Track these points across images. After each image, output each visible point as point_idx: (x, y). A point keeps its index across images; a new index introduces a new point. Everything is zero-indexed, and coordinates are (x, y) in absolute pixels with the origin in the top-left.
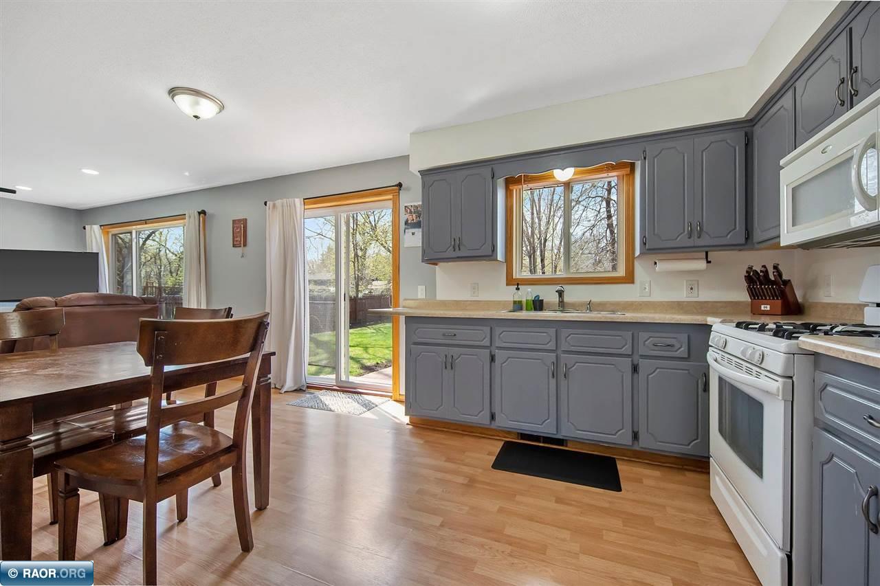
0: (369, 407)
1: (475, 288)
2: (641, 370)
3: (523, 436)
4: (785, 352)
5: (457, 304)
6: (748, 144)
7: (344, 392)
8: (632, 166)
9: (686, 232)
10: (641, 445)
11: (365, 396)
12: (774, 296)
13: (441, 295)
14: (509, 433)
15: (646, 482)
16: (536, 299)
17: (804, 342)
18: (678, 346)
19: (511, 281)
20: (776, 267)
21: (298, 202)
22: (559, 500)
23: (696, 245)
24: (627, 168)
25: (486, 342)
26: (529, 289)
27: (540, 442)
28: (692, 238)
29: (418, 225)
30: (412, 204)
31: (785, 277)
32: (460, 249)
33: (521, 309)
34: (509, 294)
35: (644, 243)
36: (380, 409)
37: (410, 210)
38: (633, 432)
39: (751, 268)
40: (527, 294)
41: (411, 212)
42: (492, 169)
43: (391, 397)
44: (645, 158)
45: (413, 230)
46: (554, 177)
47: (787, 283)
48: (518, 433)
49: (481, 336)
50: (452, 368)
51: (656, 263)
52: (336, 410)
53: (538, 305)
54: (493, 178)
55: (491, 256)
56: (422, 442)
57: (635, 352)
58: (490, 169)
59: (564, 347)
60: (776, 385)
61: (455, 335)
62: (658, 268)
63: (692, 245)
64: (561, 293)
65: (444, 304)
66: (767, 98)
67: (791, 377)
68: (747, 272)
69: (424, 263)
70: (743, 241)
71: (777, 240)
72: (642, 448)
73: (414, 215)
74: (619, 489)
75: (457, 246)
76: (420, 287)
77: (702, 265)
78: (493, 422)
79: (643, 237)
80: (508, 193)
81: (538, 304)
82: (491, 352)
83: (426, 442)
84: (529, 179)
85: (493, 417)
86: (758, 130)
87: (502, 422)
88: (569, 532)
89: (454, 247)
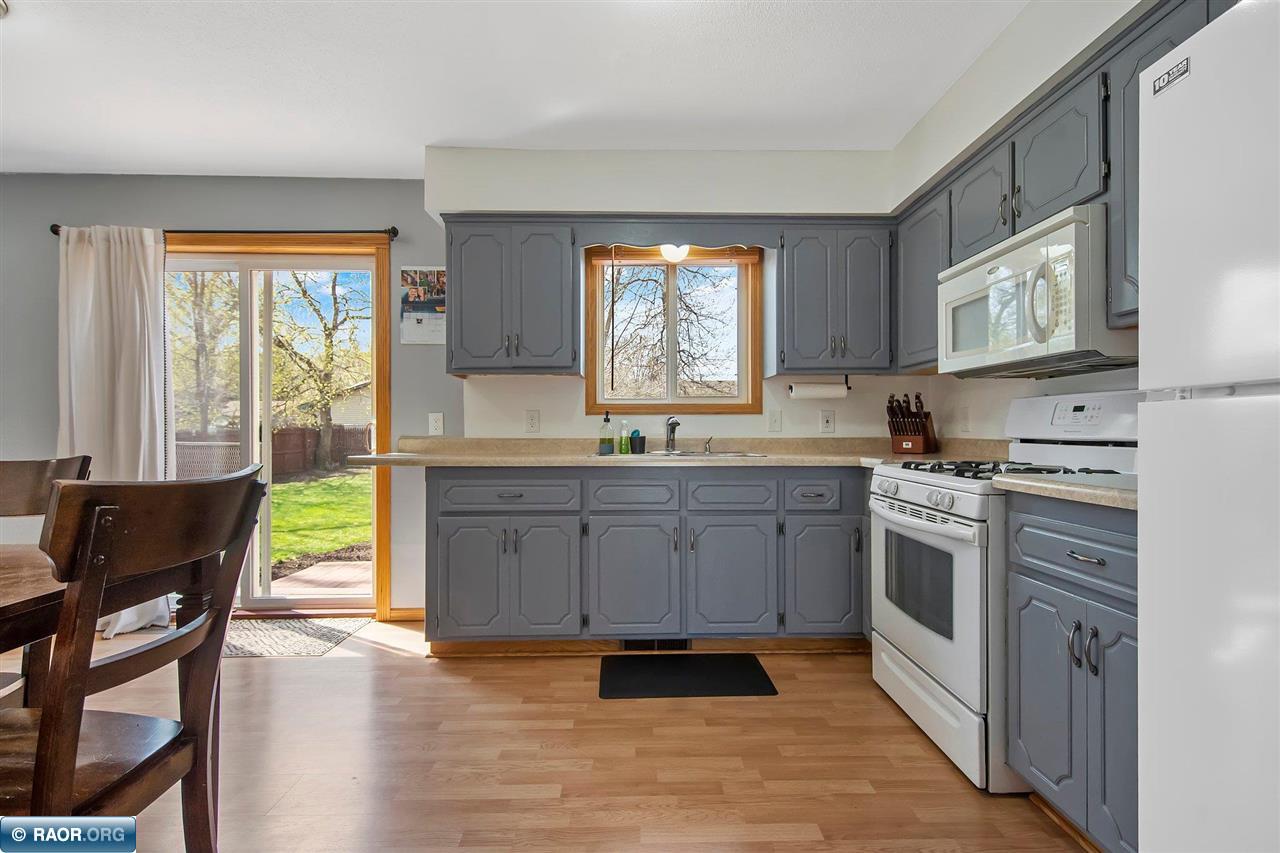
0: (335, 638)
1: (534, 417)
2: (787, 530)
3: (629, 644)
4: (978, 492)
5: (505, 445)
6: (893, 246)
7: (264, 618)
8: (761, 252)
9: (829, 349)
10: (788, 631)
11: (317, 621)
12: (916, 432)
13: (473, 430)
14: (606, 642)
15: (801, 676)
16: (635, 435)
17: (998, 481)
18: (828, 494)
19: (592, 408)
20: (918, 397)
21: (149, 235)
22: (709, 722)
23: (840, 366)
24: (753, 255)
25: (574, 505)
26: (625, 420)
27: (653, 649)
28: (835, 358)
29: (430, 306)
30: (415, 268)
31: (925, 410)
32: (518, 355)
33: (612, 452)
34: (593, 429)
35: (781, 361)
36: (355, 637)
37: (413, 279)
38: (779, 614)
39: (892, 397)
40: (621, 428)
41: (414, 283)
42: (572, 230)
43: (373, 616)
44: (782, 246)
45: (419, 315)
46: (661, 255)
47: (927, 415)
48: (620, 641)
49: (565, 495)
50: (516, 551)
51: (791, 388)
52: (266, 654)
53: (637, 444)
54: (573, 244)
55: (570, 367)
56: (468, 680)
57: (781, 505)
58: (569, 230)
59: (692, 505)
60: (971, 532)
61: (521, 496)
62: (792, 395)
63: (836, 366)
64: (673, 427)
65: (480, 445)
66: (917, 196)
67: (985, 521)
68: (889, 402)
69: (450, 376)
70: (887, 364)
71: (933, 364)
72: (790, 634)
73: (421, 289)
74: (774, 692)
75: (514, 347)
76: (432, 417)
77: (842, 391)
78: (585, 629)
79: (781, 353)
80: (590, 269)
81: (638, 441)
82: (581, 519)
83: (476, 678)
84: (621, 253)
85: (585, 621)
86: (903, 230)
87: (597, 628)
88: (740, 758)
89: (508, 349)
